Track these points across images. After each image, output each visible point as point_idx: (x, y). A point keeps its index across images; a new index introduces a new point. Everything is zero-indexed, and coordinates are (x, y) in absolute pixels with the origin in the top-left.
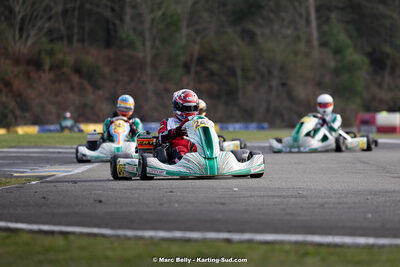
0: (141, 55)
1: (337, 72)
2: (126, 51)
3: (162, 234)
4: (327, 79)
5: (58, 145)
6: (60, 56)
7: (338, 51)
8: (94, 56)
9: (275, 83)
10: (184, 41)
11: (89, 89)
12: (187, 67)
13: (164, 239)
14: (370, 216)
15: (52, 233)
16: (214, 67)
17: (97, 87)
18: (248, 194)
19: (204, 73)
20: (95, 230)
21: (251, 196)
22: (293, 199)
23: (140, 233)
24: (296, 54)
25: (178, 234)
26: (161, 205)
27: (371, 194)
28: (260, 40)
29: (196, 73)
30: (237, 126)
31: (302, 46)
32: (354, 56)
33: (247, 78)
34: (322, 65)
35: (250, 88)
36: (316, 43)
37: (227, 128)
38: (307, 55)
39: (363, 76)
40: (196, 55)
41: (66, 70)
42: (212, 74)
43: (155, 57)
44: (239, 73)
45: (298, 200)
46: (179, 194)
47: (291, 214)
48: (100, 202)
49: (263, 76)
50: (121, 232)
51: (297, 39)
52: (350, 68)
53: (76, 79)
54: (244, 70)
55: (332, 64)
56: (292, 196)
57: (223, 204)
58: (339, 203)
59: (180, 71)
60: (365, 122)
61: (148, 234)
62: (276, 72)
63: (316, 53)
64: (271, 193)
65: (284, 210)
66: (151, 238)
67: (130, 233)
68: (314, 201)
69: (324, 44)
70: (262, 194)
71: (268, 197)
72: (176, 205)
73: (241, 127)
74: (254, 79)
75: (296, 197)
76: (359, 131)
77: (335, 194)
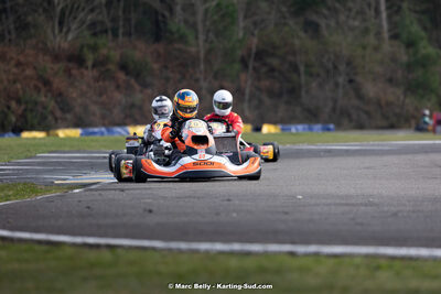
0: (193, 50)
1: (409, 67)
2: (177, 46)
3: (219, 247)
4: (399, 74)
5: (103, 150)
6: (104, 51)
7: (410, 44)
8: (141, 51)
9: (341, 80)
10: (241, 35)
11: (137, 87)
12: (244, 62)
13: (222, 253)
15: (97, 246)
16: (275, 62)
17: (145, 85)
18: (313, 202)
19: (264, 70)
20: (146, 243)
21: (316, 205)
22: (363, 208)
23: (195, 246)
24: (364, 48)
25: (236, 247)
26: (218, 214)
28: (325, 32)
29: (254, 68)
30: (300, 127)
31: (371, 40)
32: (428, 49)
33: (311, 75)
34: (394, 60)
35: (314, 85)
36: (386, 35)
37: (289, 129)
38: (376, 49)
40: (254, 50)
41: (112, 67)
42: (272, 70)
43: (209, 52)
44: (302, 69)
45: (369, 208)
46: (237, 202)
47: (362, 224)
48: (150, 211)
49: (328, 72)
50: (174, 245)
51: (366, 31)
52: (424, 63)
53: (122, 76)
54: (307, 66)
55: (404, 58)
56: (361, 204)
57: (286, 213)
58: (414, 212)
59: (237, 66)
61: (204, 246)
62: (342, 67)
63: (387, 46)
64: (338, 201)
65: (353, 219)
66: (207, 252)
67: (183, 246)
68: (386, 209)
69: (395, 37)
70: (329, 201)
71: (335, 204)
72: (235, 215)
73: (304, 129)
74: (318, 75)
75: (366, 205)
76: (434, 132)
77: (409, 201)
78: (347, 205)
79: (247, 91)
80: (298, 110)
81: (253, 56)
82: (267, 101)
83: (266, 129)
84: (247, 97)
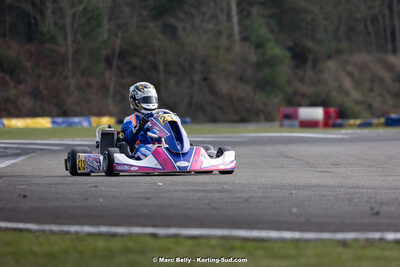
0: (62, 50)
1: (258, 66)
2: (47, 46)
3: (87, 229)
4: (249, 73)
7: (259, 46)
8: (15, 50)
9: (197, 78)
10: (105, 36)
11: (11, 83)
12: (108, 61)
13: (90, 234)
14: (295, 210)
16: (136, 61)
17: (18, 82)
18: (172, 188)
19: (126, 68)
20: (22, 226)
21: (175, 191)
22: (217, 194)
23: (65, 228)
24: (217, 48)
25: (103, 229)
26: (86, 199)
27: (295, 188)
28: (182, 34)
29: (118, 67)
31: (224, 41)
32: (276, 50)
33: (168, 73)
34: (244, 60)
35: (172, 82)
36: (237, 37)
38: (228, 50)
39: (285, 70)
40: (118, 50)
42: (134, 68)
43: (76, 52)
44: (161, 67)
45: (223, 195)
46: (103, 188)
47: (217, 209)
48: (25, 196)
49: (184, 71)
50: (46, 227)
51: (219, 33)
52: (272, 62)
54: (166, 64)
55: (254, 58)
56: (217, 191)
57: (148, 199)
58: (264, 198)
59: (102, 65)
60: (288, 117)
61: (73, 229)
62: (198, 66)
63: (238, 47)
64: (195, 188)
65: (208, 204)
66: (77, 233)
68: (238, 195)
69: (245, 39)
70: (186, 188)
71: (192, 191)
72: (101, 200)
74: (176, 73)
75: (220, 191)
76: (282, 125)
77: (259, 188)
78: (203, 191)
79: (112, 88)
81: (116, 55)
84: (111, 92)
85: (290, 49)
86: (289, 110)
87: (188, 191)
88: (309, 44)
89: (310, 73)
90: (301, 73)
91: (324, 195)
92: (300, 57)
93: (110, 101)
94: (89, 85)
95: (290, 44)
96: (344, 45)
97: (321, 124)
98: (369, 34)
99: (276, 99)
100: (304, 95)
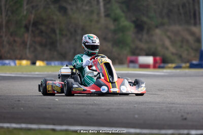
1: (115, 32)
4: (110, 35)
7: (116, 20)
10: (25, 13)
12: (27, 27)
14: (136, 116)
16: (43, 28)
18: (64, 102)
19: (37, 32)
21: (66, 104)
22: (91, 106)
24: (91, 21)
26: (13, 108)
27: (136, 104)
28: (70, 12)
29: (33, 32)
30: (57, 63)
32: (125, 23)
33: (62, 35)
34: (107, 28)
35: (64, 40)
36: (102, 14)
37: (51, 64)
38: (98, 22)
39: (130, 34)
40: (32, 21)
42: (42, 32)
43: (8, 22)
44: (58, 32)
45: (94, 107)
46: (23, 102)
47: (90, 115)
49: (71, 34)
51: (92, 12)
52: (123, 30)
54: (61, 30)
55: (112, 27)
56: (90, 104)
57: (50, 108)
58: (118, 109)
59: (23, 30)
60: (132, 62)
61: (6, 125)
63: (103, 21)
64: (77, 102)
65: (86, 112)
68: (103, 107)
69: (107, 15)
70: (73, 102)
71: (76, 104)
72: (22, 109)
73: (58, 64)
74: (66, 35)
75: (92, 105)
76: (128, 67)
77: (115, 103)
78: (82, 104)
79: (28, 43)
80: (55, 53)
81: (31, 24)
82: (39, 48)
83: (39, 63)
84: (28, 46)
85: (134, 22)
86: (133, 58)
87: (73, 104)
88: (145, 19)
89: (145, 37)
90: (140, 36)
91: (154, 108)
92: (140, 27)
93: (27, 51)
94: (15, 41)
95: (134, 19)
96: (166, 20)
97: (152, 66)
98: (180, 14)
99: (126, 51)
100: (141, 49)
